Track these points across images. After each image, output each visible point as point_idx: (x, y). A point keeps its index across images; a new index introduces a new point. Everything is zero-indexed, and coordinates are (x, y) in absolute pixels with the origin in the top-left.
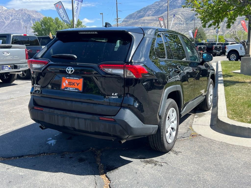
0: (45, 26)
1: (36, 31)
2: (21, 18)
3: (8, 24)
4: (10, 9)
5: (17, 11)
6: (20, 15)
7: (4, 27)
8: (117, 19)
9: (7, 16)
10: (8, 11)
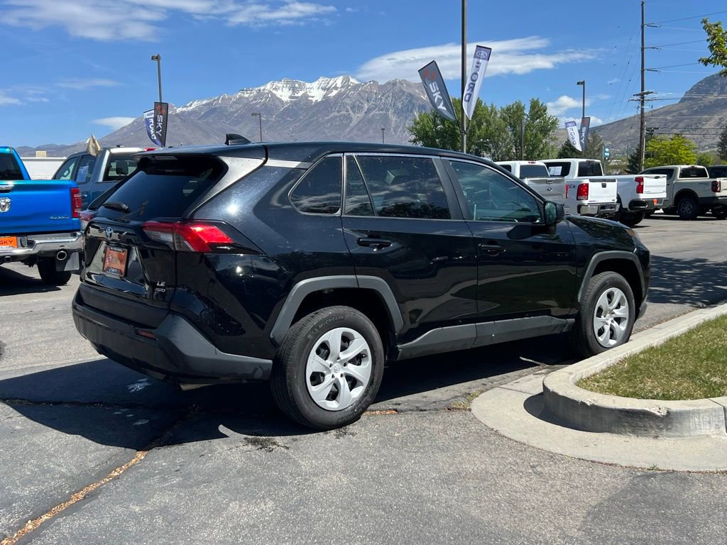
0: (444, 125)
1: (420, 139)
2: (391, 105)
3: (359, 122)
4: (366, 83)
5: (381, 87)
6: (389, 96)
7: (348, 129)
8: (642, 95)
9: (357, 103)
10: (360, 89)
